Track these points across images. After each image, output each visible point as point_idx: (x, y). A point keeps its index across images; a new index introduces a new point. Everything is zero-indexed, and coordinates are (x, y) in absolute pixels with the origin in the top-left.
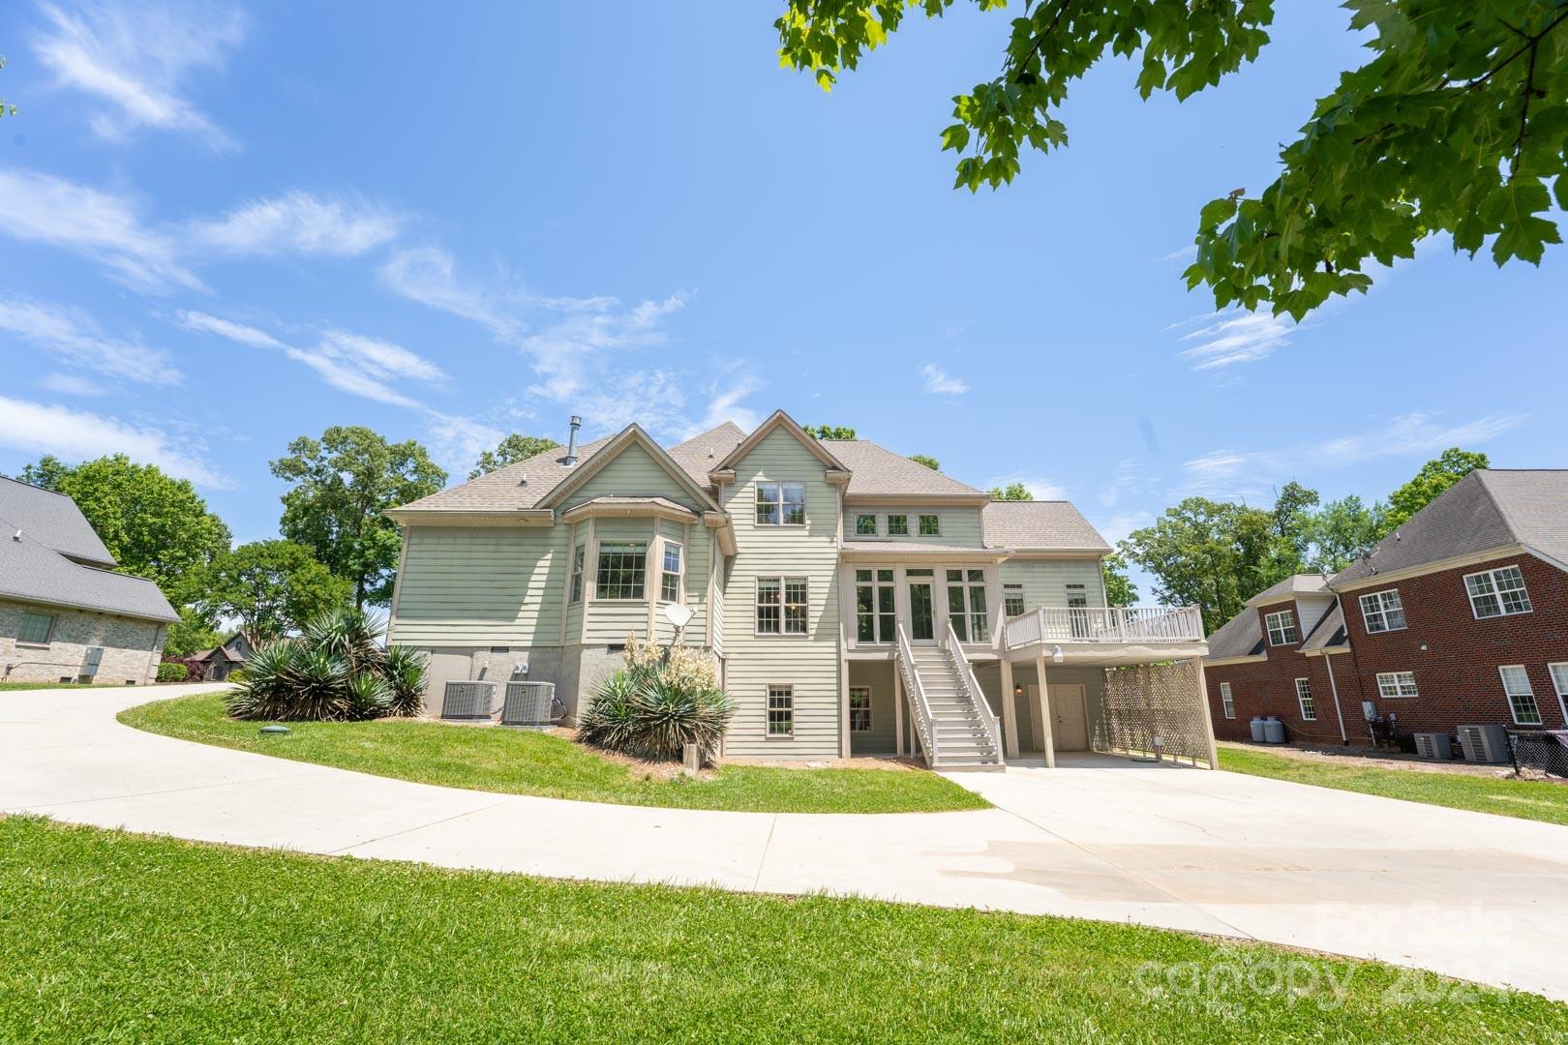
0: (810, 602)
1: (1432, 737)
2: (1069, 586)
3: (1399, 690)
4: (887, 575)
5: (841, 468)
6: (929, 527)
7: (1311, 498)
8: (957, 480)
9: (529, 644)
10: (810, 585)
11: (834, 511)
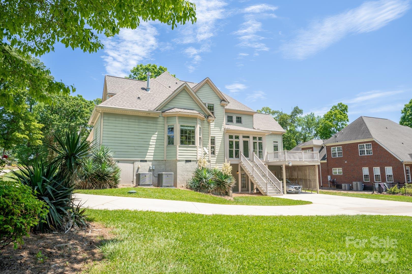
0: (216, 145)
1: (346, 185)
2: (274, 142)
3: (338, 173)
4: (237, 137)
5: (226, 101)
6: (239, 120)
7: (301, 112)
8: (245, 105)
9: (152, 159)
10: (216, 139)
11: (223, 115)
